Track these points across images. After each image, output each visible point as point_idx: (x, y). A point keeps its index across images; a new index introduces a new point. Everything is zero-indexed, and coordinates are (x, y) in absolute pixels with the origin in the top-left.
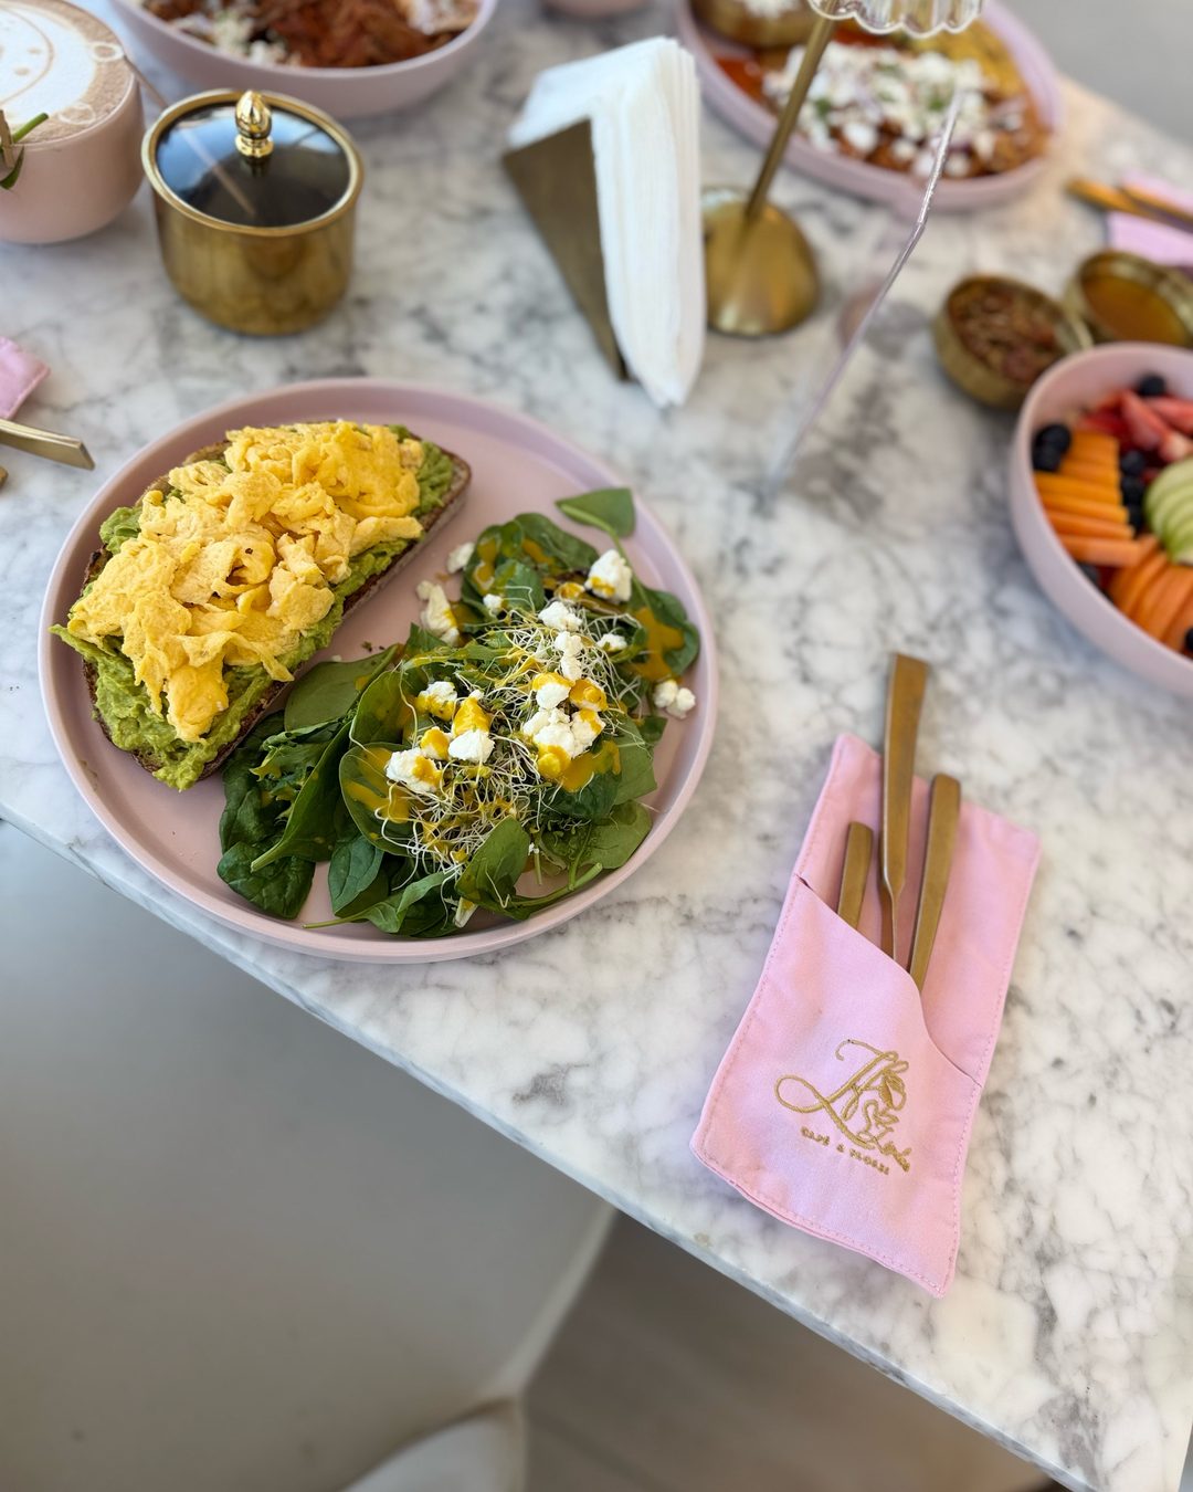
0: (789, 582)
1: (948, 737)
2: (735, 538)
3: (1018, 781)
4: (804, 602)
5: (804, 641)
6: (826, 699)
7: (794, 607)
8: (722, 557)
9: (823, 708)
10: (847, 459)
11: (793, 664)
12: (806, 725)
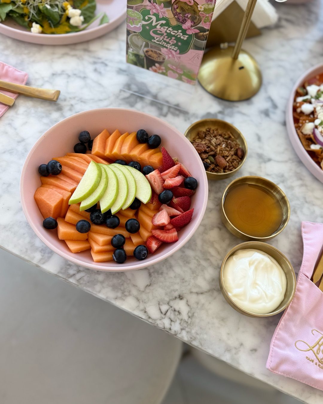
0: (92, 75)
1: (33, 111)
2: (107, 62)
3: (15, 129)
4: (85, 78)
5: (69, 76)
6: (46, 79)
7: (82, 75)
8: (99, 58)
9: (43, 78)
10: (149, 98)
11: (59, 72)
12: (36, 73)
